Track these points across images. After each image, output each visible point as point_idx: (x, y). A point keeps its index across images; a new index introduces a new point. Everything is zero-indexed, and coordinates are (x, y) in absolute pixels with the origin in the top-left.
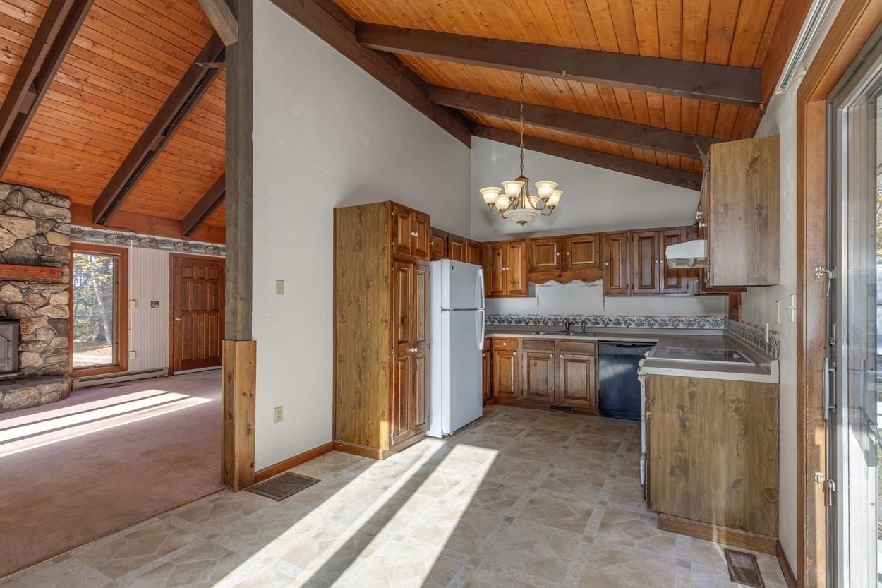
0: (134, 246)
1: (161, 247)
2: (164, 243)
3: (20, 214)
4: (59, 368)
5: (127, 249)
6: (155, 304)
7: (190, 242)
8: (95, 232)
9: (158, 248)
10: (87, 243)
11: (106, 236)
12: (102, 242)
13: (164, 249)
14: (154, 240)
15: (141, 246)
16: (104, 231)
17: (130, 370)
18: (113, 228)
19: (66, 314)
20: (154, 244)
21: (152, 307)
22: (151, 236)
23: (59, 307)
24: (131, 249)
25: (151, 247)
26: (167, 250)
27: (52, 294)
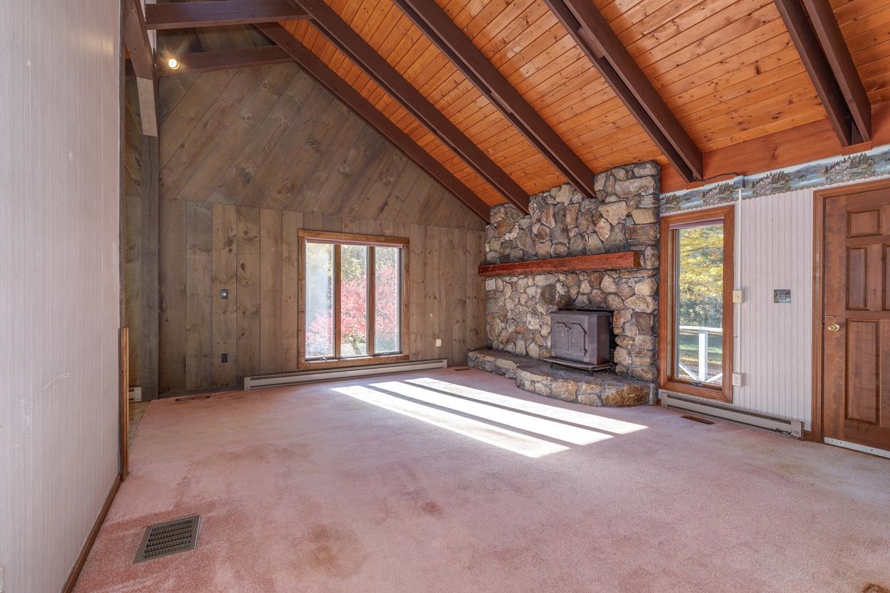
0: (744, 198)
1: (793, 186)
2: (801, 175)
3: (613, 199)
4: (641, 372)
5: (733, 206)
6: (782, 295)
7: (869, 153)
8: (691, 194)
9: (789, 189)
10: (682, 212)
11: (705, 194)
12: (701, 206)
13: (802, 188)
14: (783, 177)
15: (756, 195)
16: (701, 188)
17: (738, 402)
18: (711, 180)
19: (648, 307)
20: (782, 184)
21: (776, 301)
22: (774, 172)
23: (643, 299)
24: (739, 205)
25: (774, 191)
26: (808, 187)
27: (636, 282)
